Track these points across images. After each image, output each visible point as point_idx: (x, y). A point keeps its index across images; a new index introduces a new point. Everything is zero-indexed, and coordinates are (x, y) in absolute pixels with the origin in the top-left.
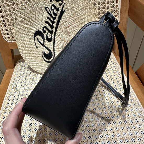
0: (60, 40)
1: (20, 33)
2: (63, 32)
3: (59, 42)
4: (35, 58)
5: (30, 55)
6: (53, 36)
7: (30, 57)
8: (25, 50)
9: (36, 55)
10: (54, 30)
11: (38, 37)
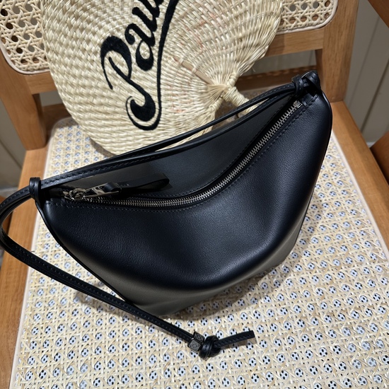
0: (176, 64)
1: (61, 44)
2: (183, 42)
3: (173, 72)
4: (107, 117)
5: (93, 108)
6: (157, 54)
7: (93, 115)
8: (76, 94)
9: (108, 109)
10: (158, 34)
11: (112, 54)
